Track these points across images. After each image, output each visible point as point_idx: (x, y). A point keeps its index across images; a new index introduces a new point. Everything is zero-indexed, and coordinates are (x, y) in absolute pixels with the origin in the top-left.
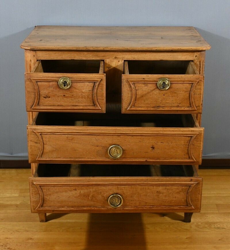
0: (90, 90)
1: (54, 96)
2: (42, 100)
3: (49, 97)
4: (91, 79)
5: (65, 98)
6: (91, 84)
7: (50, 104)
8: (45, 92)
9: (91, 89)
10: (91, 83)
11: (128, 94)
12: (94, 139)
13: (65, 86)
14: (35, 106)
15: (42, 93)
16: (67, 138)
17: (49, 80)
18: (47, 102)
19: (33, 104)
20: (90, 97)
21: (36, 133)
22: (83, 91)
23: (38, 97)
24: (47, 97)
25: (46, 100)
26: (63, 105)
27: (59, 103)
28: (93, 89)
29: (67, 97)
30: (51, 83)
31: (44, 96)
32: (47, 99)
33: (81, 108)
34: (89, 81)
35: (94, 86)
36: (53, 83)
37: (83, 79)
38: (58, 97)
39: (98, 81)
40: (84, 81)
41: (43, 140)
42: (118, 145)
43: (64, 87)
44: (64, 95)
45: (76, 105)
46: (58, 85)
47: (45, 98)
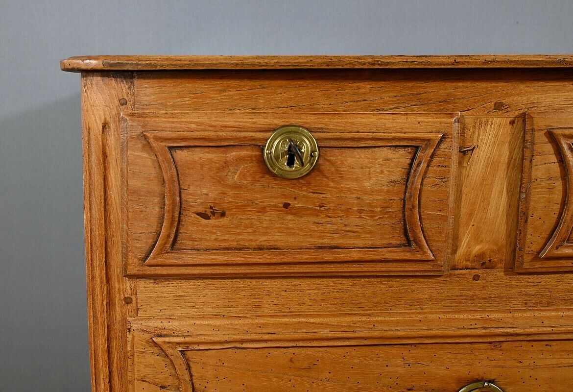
0: (394, 182)
1: (243, 208)
2: (193, 227)
3: (223, 215)
4: (402, 135)
5: (290, 217)
6: (402, 157)
7: (223, 245)
8: (205, 191)
9: (397, 174)
10: (402, 151)
11: (551, 190)
12: (399, 361)
13: (291, 163)
14: (160, 253)
15: (190, 199)
16: (291, 360)
17: (226, 139)
18: (214, 237)
19: (154, 246)
20: (395, 207)
21: (165, 347)
22: (367, 184)
23: (176, 214)
24: (213, 213)
25: (206, 226)
26: (279, 244)
27: (262, 240)
28: (408, 174)
29: (297, 212)
30: (233, 154)
31: (201, 210)
32: (212, 221)
33: (355, 255)
34: (395, 144)
35: (411, 165)
36: (243, 153)
37: (371, 135)
38: (263, 210)
39: (429, 140)
40: (371, 143)
41: (191, 376)
42: (492, 381)
43: (287, 168)
44: (286, 205)
45: (335, 242)
46: (261, 160)
47: (205, 216)
